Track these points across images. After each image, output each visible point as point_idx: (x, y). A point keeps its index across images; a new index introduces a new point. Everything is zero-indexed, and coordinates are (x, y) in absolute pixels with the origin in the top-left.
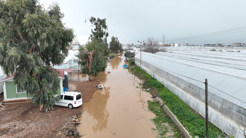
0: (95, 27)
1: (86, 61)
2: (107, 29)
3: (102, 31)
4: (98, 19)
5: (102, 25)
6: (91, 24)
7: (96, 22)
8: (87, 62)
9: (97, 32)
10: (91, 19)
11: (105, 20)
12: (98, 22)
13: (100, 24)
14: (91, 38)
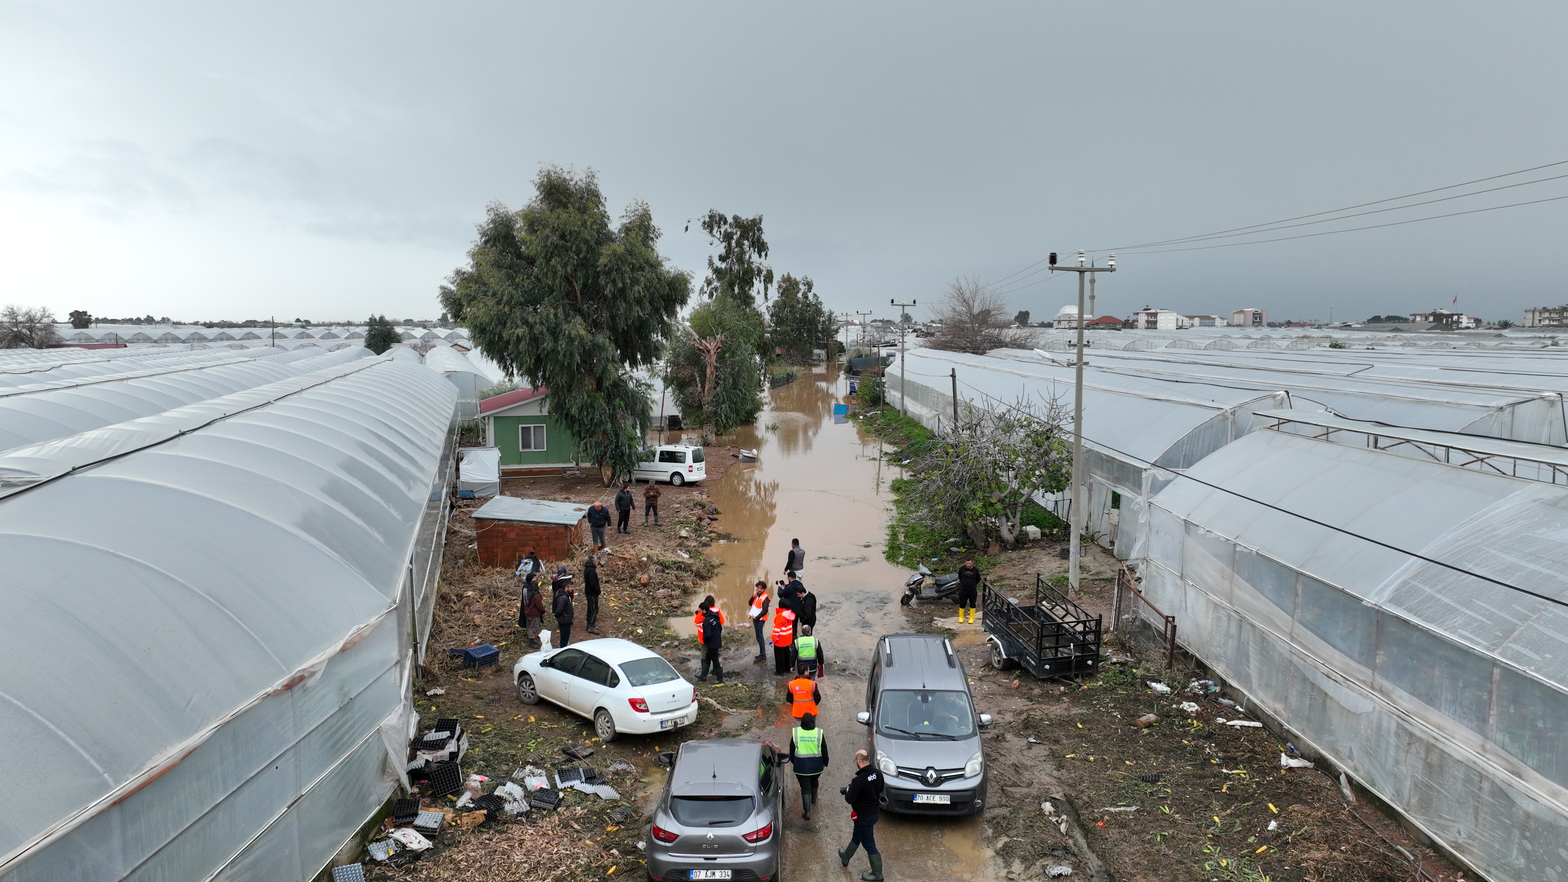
0: (721, 249)
1: (692, 375)
2: (766, 255)
3: (750, 263)
4: (736, 218)
5: (748, 240)
6: (710, 238)
7: (726, 231)
8: (698, 379)
9: (731, 268)
10: (707, 219)
11: (761, 220)
12: (734, 231)
13: (743, 236)
14: (708, 292)
